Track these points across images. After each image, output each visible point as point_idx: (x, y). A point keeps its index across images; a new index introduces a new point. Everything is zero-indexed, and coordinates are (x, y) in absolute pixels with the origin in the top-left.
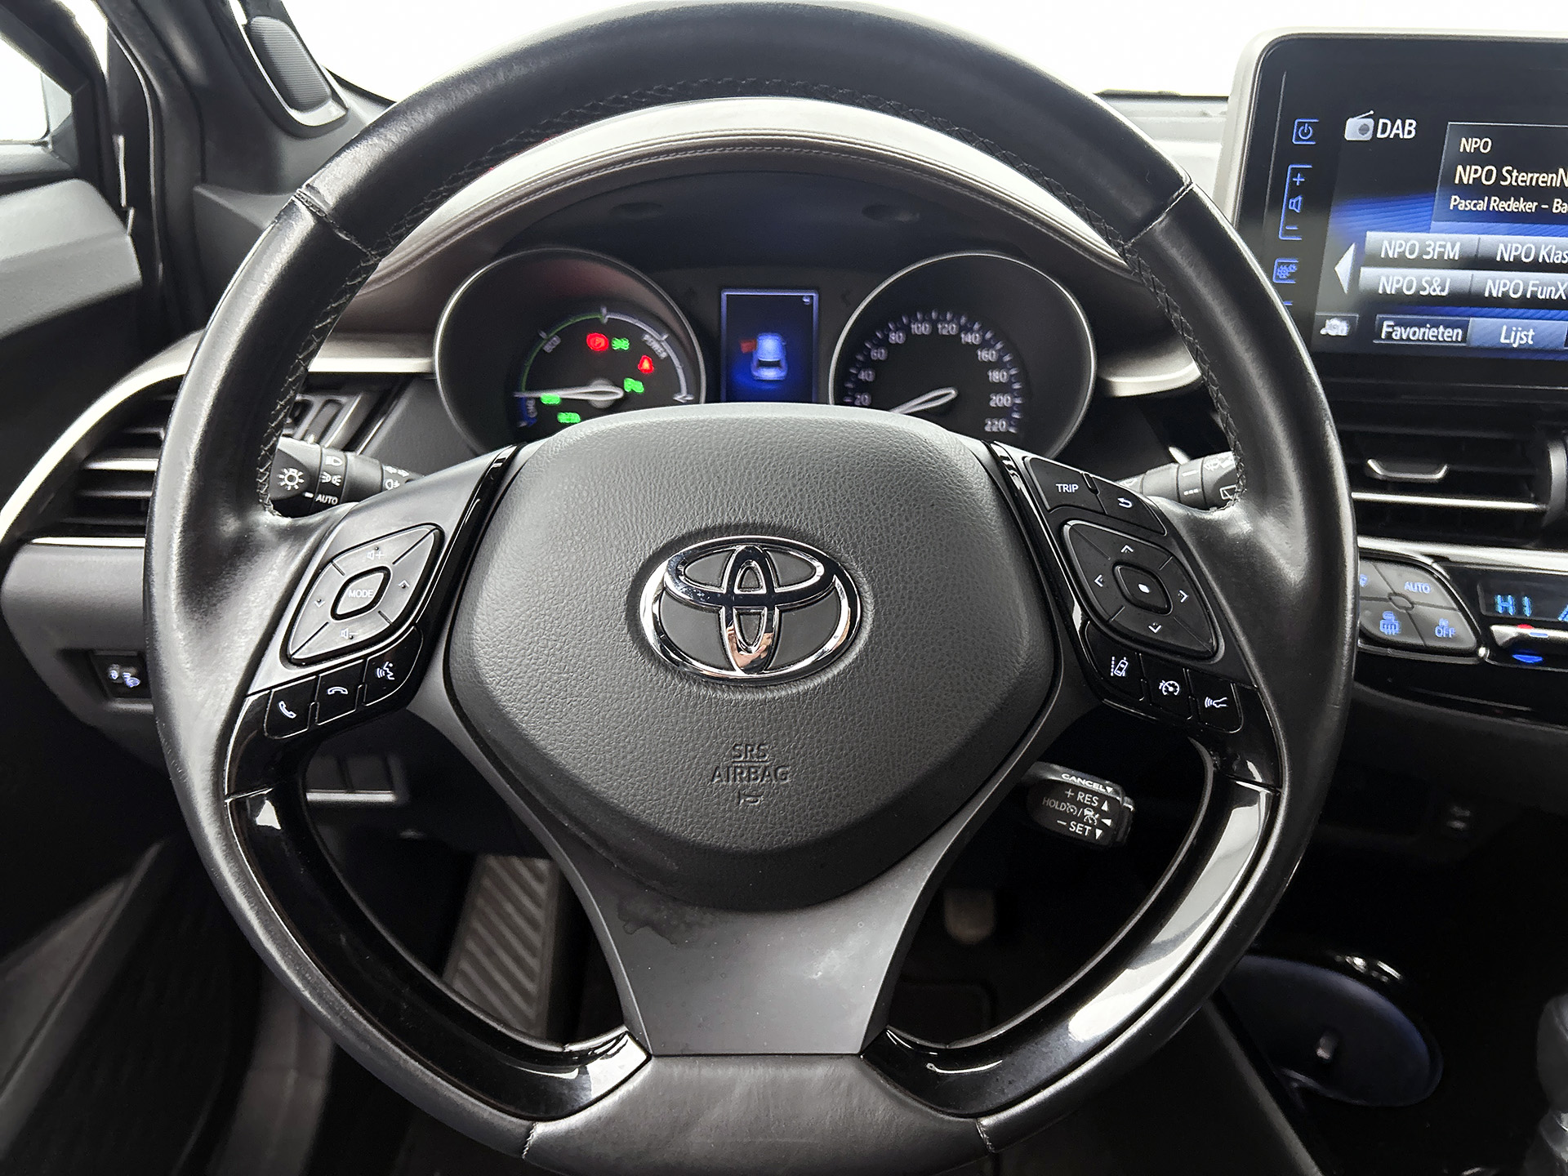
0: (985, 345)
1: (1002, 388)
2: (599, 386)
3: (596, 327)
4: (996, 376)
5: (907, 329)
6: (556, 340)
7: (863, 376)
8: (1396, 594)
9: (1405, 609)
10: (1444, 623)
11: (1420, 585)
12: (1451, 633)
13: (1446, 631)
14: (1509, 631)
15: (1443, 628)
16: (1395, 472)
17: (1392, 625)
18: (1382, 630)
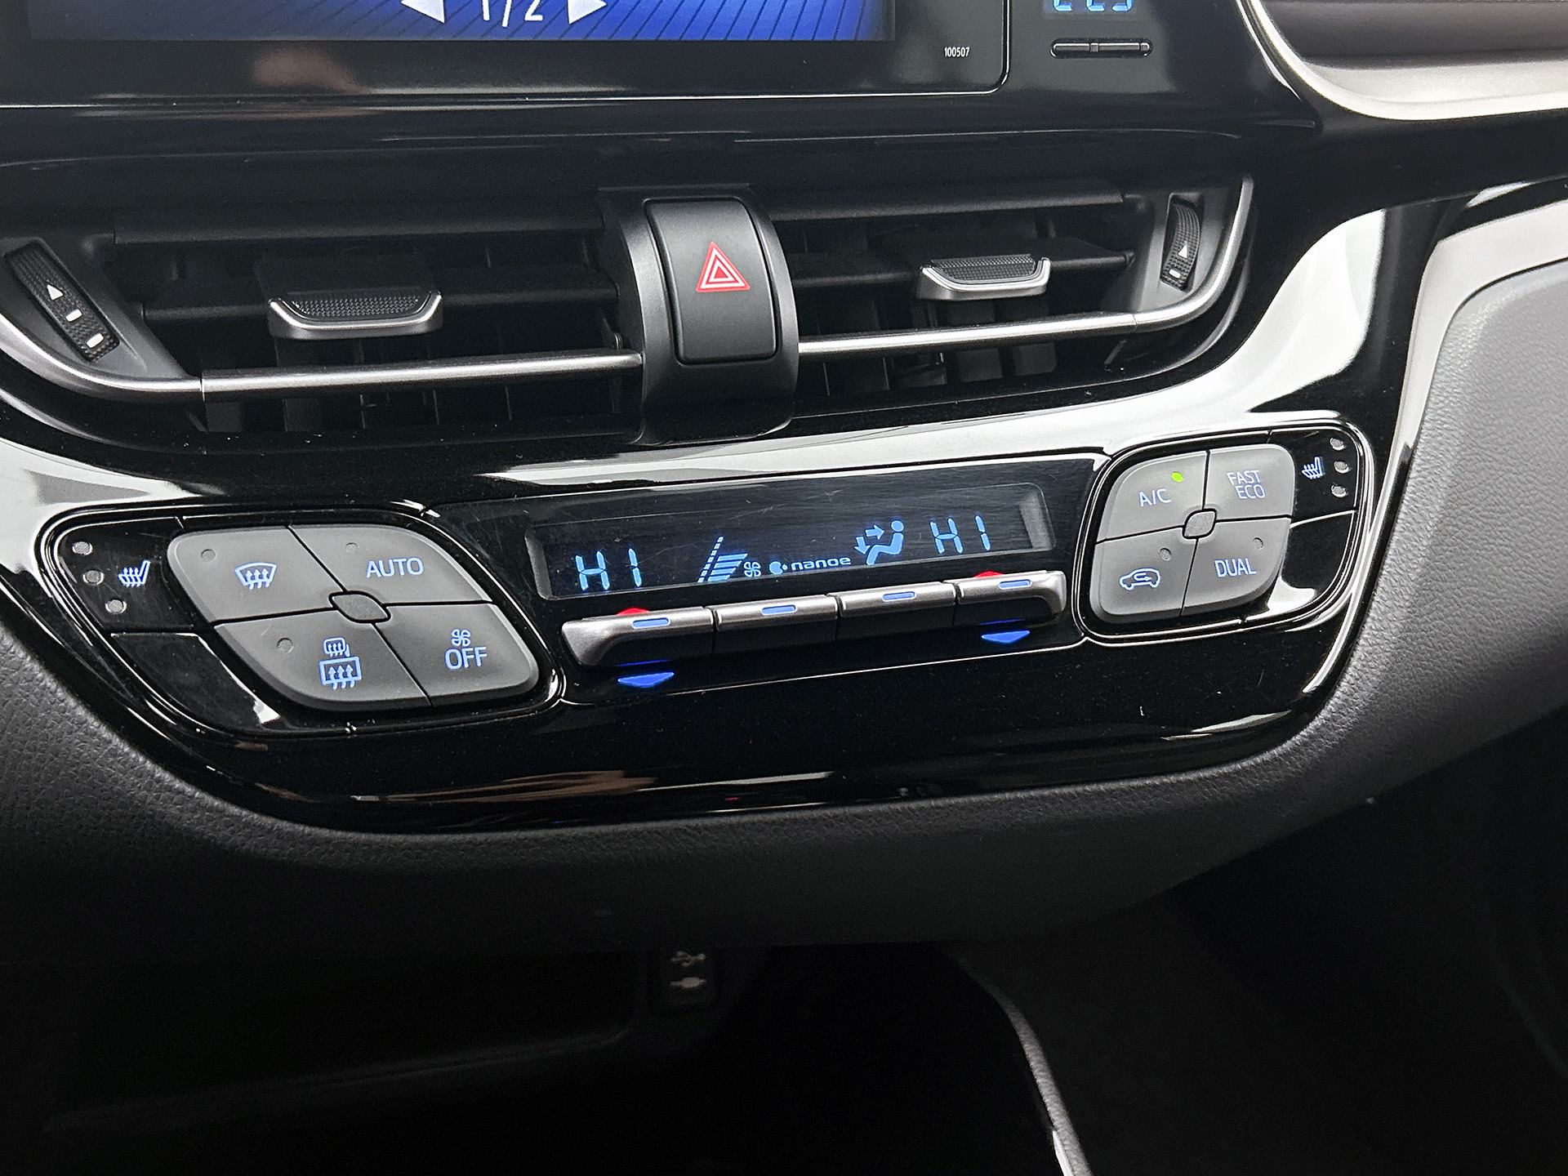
8: (345, 592)
9: (373, 622)
10: (461, 638)
11: (400, 561)
12: (478, 656)
13: (468, 653)
14: (598, 628)
15: (460, 649)
16: (336, 319)
17: (344, 666)
18: (325, 682)
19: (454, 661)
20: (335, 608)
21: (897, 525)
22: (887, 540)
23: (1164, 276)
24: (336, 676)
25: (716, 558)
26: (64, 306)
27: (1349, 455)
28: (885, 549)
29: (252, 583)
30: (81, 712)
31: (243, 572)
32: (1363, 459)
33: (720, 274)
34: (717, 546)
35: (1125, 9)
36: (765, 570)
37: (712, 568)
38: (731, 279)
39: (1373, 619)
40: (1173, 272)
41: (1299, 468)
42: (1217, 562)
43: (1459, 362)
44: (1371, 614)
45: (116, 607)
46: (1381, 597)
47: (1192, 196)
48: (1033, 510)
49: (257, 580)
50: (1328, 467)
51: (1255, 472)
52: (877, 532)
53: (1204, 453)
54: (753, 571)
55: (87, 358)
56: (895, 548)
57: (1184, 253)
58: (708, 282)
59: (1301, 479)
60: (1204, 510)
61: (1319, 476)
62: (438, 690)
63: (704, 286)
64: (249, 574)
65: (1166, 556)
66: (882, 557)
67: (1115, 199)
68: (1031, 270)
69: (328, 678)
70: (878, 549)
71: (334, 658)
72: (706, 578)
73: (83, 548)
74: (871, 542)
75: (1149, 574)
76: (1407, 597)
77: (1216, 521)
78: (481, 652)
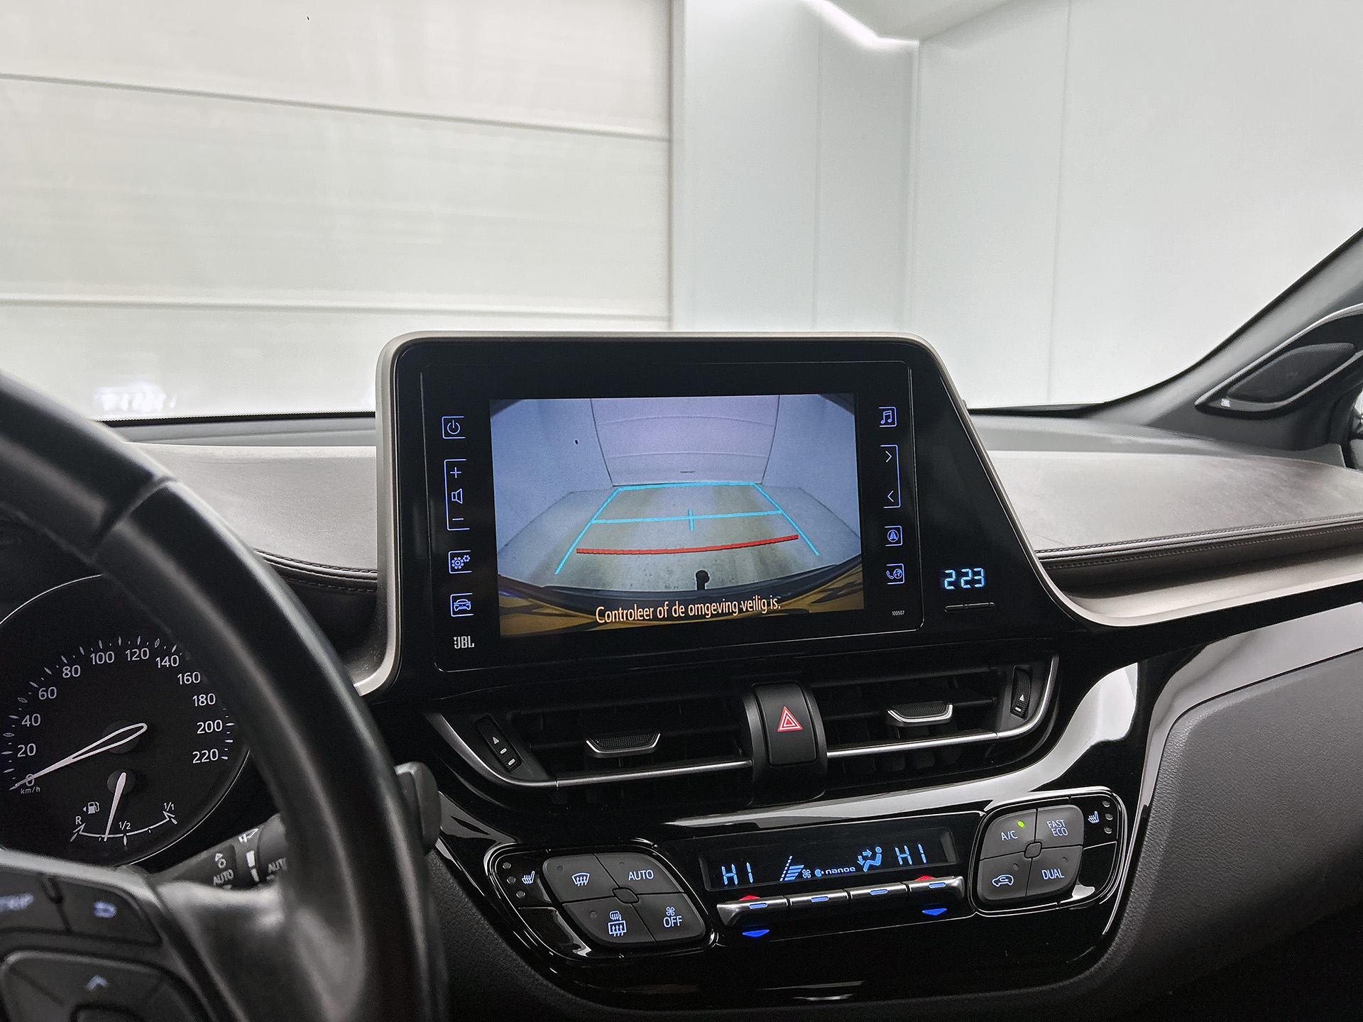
0: (185, 667)
1: (208, 713)
4: (202, 700)
5: (85, 662)
7: (27, 721)
8: (620, 888)
9: (631, 903)
10: (671, 911)
11: (643, 872)
12: (678, 921)
13: (674, 919)
14: (734, 907)
15: (670, 917)
16: (613, 748)
17: (619, 925)
18: (610, 933)
19: (668, 924)
20: (615, 896)
21: (878, 850)
22: (873, 857)
23: (1013, 711)
24: (615, 930)
25: (789, 867)
26: (500, 747)
27: (1114, 809)
28: (872, 862)
29: (579, 883)
30: (504, 945)
31: (575, 878)
32: (1121, 813)
33: (789, 722)
34: (789, 861)
35: (981, 585)
36: (813, 874)
37: (787, 873)
38: (794, 725)
39: (1131, 902)
40: (1016, 708)
41: (1086, 818)
42: (1043, 871)
43: (1175, 754)
44: (1131, 899)
45: (520, 895)
46: (1135, 890)
47: (1026, 667)
48: (947, 841)
49: (581, 881)
50: (1101, 817)
51: (1062, 821)
52: (869, 853)
53: (1035, 810)
54: (807, 874)
55: (508, 771)
56: (878, 862)
57: (1022, 699)
58: (783, 727)
59: (1087, 823)
60: (1035, 842)
61: (1097, 821)
62: (660, 938)
63: (781, 729)
64: (578, 879)
65: (1016, 868)
66: (871, 867)
67: (985, 669)
68: (944, 711)
69: (612, 931)
70: (869, 862)
71: (615, 921)
72: (784, 878)
73: (507, 866)
74: (865, 858)
75: (1007, 878)
76: (1150, 889)
77: (1041, 849)
78: (679, 919)
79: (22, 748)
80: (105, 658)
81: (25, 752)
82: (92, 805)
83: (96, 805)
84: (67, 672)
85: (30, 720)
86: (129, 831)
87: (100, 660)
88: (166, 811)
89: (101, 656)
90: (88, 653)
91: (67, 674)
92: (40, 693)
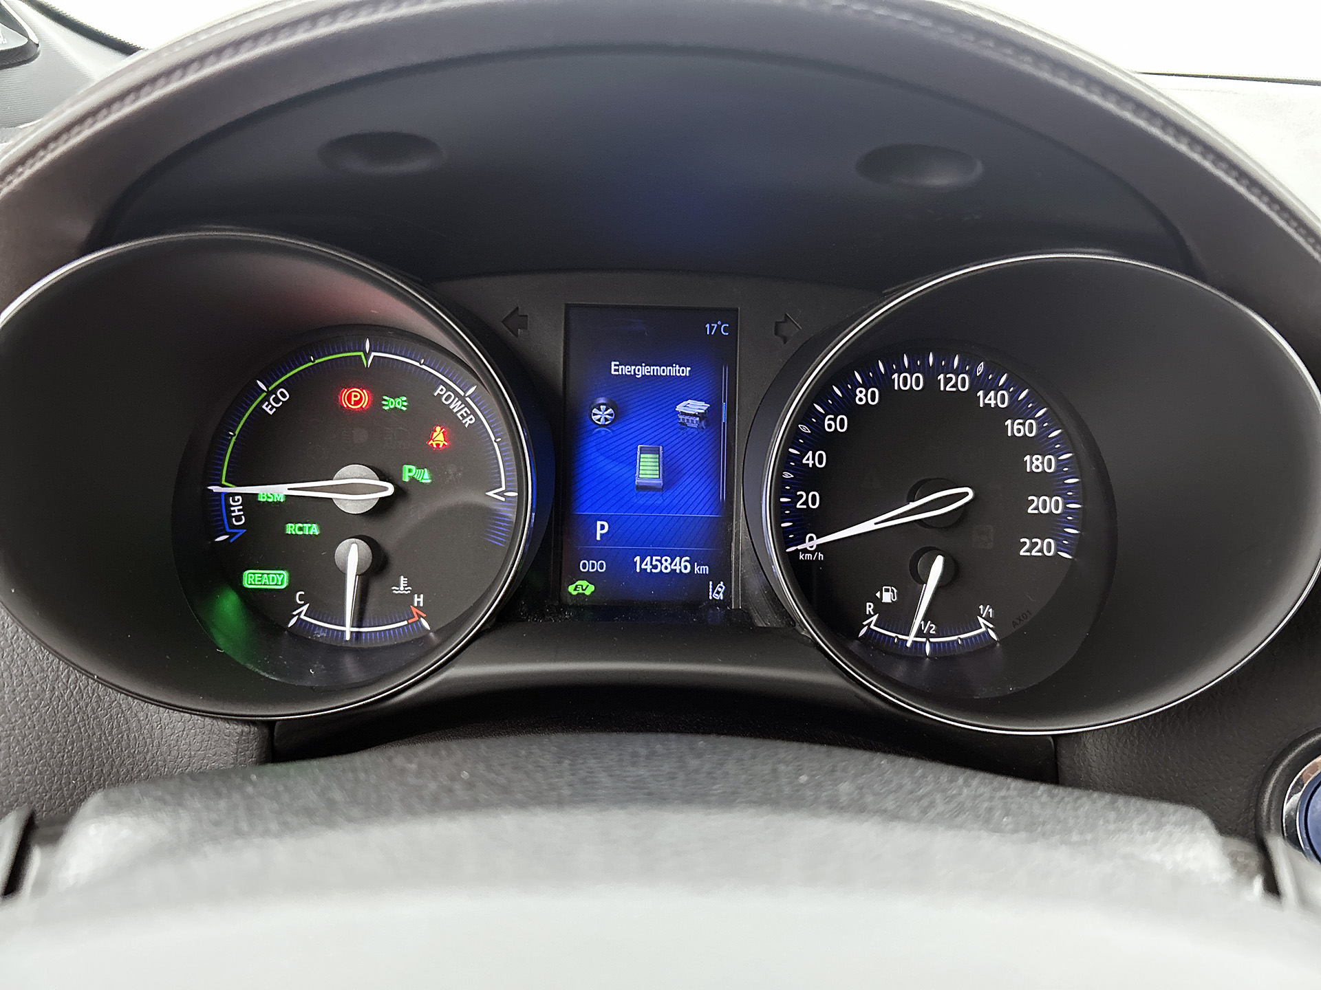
0: (1017, 411)
1: (1046, 484)
2: (354, 473)
3: (353, 374)
4: (1036, 463)
5: (884, 383)
6: (284, 395)
7: (809, 460)
79: (801, 496)
80: (911, 381)
81: (806, 503)
82: (887, 590)
83: (893, 591)
84: (862, 396)
85: (814, 459)
86: (933, 636)
87: (905, 385)
88: (981, 617)
89: (905, 378)
90: (890, 372)
91: (861, 400)
92: (827, 422)
